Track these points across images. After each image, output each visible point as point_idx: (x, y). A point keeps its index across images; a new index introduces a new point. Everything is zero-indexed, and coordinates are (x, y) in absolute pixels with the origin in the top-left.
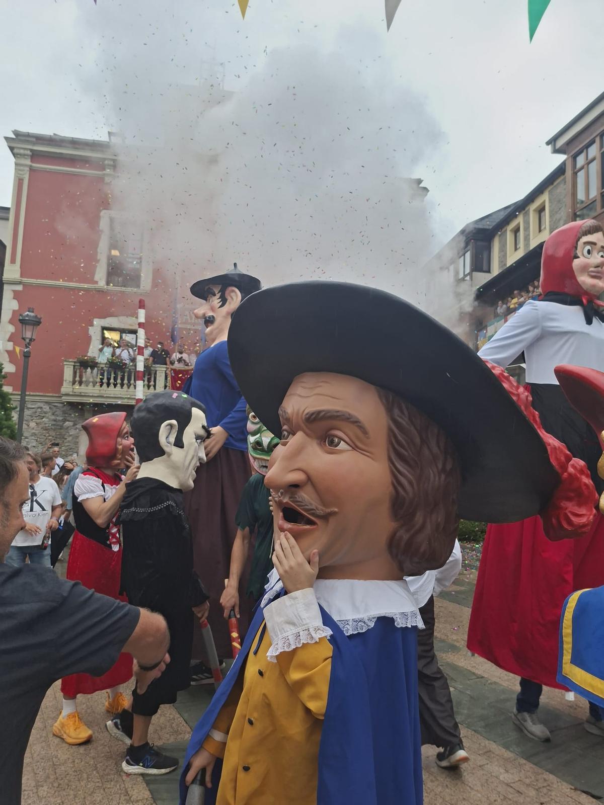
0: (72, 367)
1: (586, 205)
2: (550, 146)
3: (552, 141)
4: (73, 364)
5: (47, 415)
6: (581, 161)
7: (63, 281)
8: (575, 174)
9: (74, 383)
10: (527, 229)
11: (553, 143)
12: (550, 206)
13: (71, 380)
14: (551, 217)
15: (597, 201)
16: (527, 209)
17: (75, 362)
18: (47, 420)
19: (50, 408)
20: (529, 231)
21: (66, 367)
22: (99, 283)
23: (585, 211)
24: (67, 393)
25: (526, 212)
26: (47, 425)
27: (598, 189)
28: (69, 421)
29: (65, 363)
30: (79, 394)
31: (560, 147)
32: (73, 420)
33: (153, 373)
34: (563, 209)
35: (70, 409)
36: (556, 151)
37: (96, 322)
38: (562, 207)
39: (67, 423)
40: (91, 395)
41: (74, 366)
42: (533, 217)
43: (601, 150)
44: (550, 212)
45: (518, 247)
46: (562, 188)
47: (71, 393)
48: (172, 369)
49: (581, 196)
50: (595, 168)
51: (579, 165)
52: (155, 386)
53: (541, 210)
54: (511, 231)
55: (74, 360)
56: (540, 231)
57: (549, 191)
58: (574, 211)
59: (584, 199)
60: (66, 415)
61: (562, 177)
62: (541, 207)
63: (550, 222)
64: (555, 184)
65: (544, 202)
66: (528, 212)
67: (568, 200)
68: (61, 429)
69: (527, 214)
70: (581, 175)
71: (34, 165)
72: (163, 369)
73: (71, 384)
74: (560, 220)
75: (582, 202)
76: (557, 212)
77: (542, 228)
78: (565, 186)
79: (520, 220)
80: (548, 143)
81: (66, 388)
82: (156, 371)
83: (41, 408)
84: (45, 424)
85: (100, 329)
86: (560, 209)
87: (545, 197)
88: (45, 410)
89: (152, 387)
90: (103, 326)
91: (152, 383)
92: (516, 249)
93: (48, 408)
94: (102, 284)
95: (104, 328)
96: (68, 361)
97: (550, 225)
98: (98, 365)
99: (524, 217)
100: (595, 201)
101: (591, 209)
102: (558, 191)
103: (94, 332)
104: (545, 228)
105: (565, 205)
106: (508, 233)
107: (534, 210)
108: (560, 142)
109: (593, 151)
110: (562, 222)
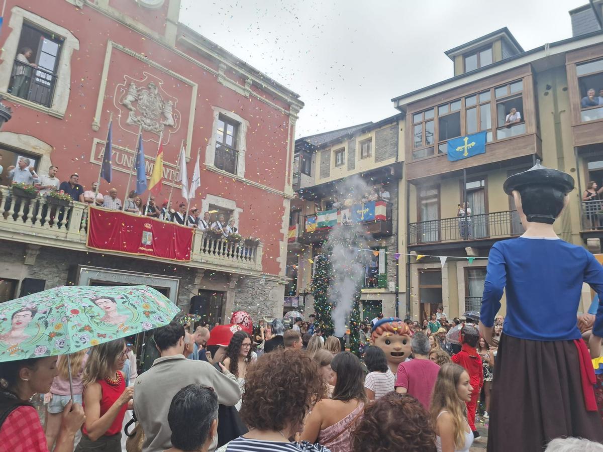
1: (423, 148)
2: (393, 102)
6: (419, 118)
8: (412, 126)
10: (352, 151)
11: (397, 101)
12: (376, 142)
14: (376, 149)
15: (435, 148)
16: (353, 139)
20: (354, 155)
25: (352, 141)
27: (435, 140)
31: (399, 106)
33: (67, 209)
36: (396, 107)
38: (389, 145)
42: (357, 147)
43: (437, 116)
44: (377, 145)
45: (338, 164)
46: (388, 132)
48: (92, 209)
50: (432, 126)
51: (416, 121)
52: (67, 226)
54: (334, 151)
56: (362, 157)
57: (376, 132)
58: (412, 150)
62: (368, 140)
63: (376, 152)
64: (382, 128)
65: (371, 138)
66: (354, 141)
69: (352, 143)
72: (81, 207)
74: (385, 152)
76: (382, 147)
77: (365, 154)
79: (345, 145)
80: (393, 100)
82: (72, 208)
86: (386, 146)
87: (372, 135)
89: (63, 226)
91: (64, 221)
92: (336, 165)
97: (376, 155)
99: (350, 143)
100: (432, 147)
102: (385, 133)
106: (332, 152)
107: (359, 142)
108: (403, 103)
109: (430, 115)
110: (387, 155)
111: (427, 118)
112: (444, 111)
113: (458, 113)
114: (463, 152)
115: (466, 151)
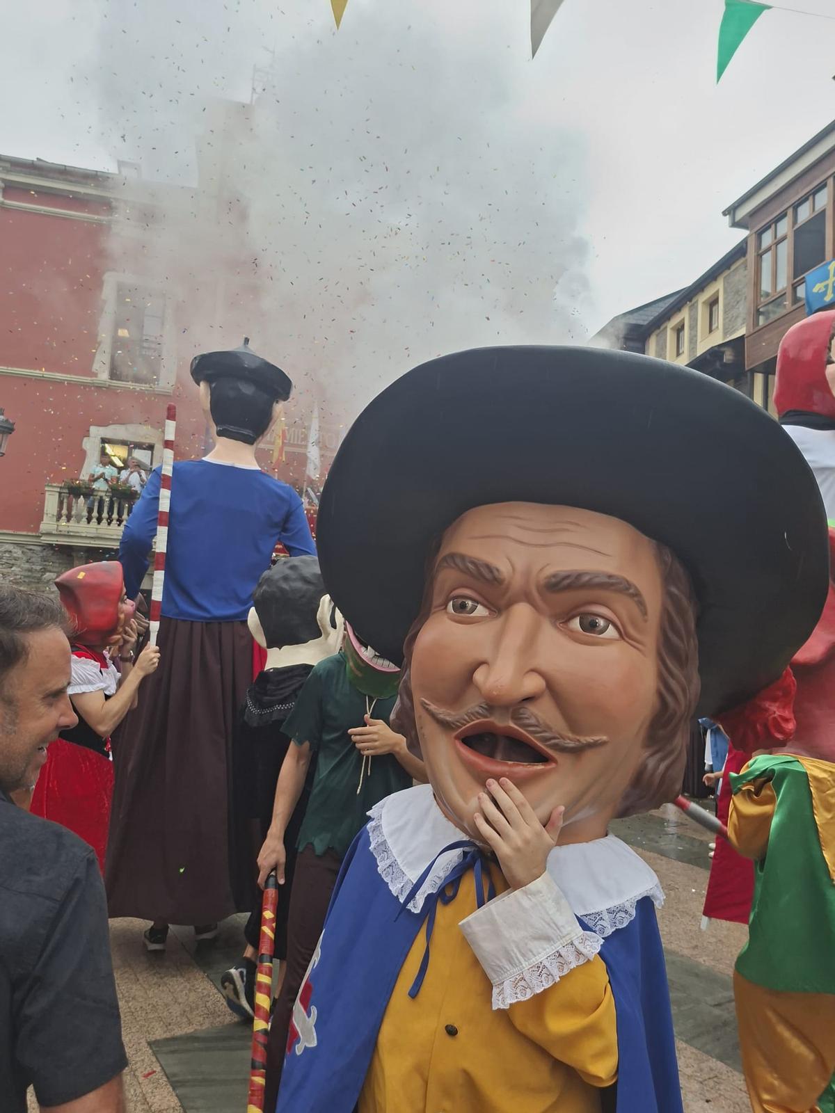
0: (57, 494)
1: (773, 299)
2: (728, 216)
3: (731, 211)
4: (58, 490)
5: (18, 563)
6: (767, 239)
7: (45, 371)
8: (759, 256)
9: (59, 517)
10: (693, 327)
11: (732, 212)
12: (725, 299)
13: (55, 514)
14: (725, 312)
15: (787, 294)
16: (694, 300)
17: (61, 488)
18: (19, 569)
19: (23, 552)
20: (697, 331)
21: (47, 493)
22: (99, 375)
23: (770, 307)
24: (49, 531)
25: (693, 305)
26: (18, 577)
27: (788, 278)
28: (50, 572)
29: (46, 489)
30: (66, 533)
31: (740, 220)
32: (55, 570)
34: (741, 302)
35: (53, 554)
36: (735, 224)
37: (93, 429)
38: (741, 300)
39: (48, 574)
40: (84, 535)
41: (60, 493)
42: (702, 311)
43: (793, 227)
44: (725, 306)
45: (681, 352)
46: (741, 274)
47: (54, 532)
49: (766, 286)
50: (785, 250)
51: (765, 245)
53: (713, 302)
54: (672, 329)
55: (60, 485)
56: (711, 331)
57: (725, 278)
58: (757, 306)
59: (770, 291)
60: (47, 563)
61: (742, 260)
62: (713, 299)
63: (724, 319)
64: (733, 268)
65: (718, 291)
66: (695, 305)
67: (749, 292)
68: (38, 583)
69: (694, 308)
70: (767, 258)
71: (7, 202)
73: (55, 519)
74: (737, 317)
75: (767, 295)
76: (733, 307)
77: (714, 327)
78: (746, 272)
79: (684, 314)
80: (724, 214)
81: (48, 524)
83: (10, 552)
84: (16, 575)
85: (98, 441)
86: (738, 303)
87: (718, 286)
88: (15, 555)
90: (103, 436)
92: (678, 354)
93: (20, 552)
94: (104, 376)
95: (104, 441)
96: (52, 486)
97: (724, 325)
98: (95, 493)
99: (691, 310)
100: (785, 293)
101: (779, 305)
102: (737, 278)
103: (91, 445)
104: (717, 327)
105: (746, 298)
106: (669, 332)
107: (704, 303)
108: (742, 213)
109: (784, 227)
110: (740, 320)
111: (780, 235)
112: (805, 213)
113: (823, 212)
114: (825, 293)
115: (830, 290)
